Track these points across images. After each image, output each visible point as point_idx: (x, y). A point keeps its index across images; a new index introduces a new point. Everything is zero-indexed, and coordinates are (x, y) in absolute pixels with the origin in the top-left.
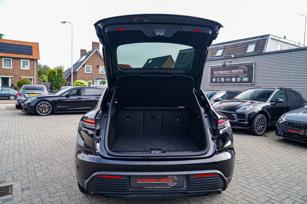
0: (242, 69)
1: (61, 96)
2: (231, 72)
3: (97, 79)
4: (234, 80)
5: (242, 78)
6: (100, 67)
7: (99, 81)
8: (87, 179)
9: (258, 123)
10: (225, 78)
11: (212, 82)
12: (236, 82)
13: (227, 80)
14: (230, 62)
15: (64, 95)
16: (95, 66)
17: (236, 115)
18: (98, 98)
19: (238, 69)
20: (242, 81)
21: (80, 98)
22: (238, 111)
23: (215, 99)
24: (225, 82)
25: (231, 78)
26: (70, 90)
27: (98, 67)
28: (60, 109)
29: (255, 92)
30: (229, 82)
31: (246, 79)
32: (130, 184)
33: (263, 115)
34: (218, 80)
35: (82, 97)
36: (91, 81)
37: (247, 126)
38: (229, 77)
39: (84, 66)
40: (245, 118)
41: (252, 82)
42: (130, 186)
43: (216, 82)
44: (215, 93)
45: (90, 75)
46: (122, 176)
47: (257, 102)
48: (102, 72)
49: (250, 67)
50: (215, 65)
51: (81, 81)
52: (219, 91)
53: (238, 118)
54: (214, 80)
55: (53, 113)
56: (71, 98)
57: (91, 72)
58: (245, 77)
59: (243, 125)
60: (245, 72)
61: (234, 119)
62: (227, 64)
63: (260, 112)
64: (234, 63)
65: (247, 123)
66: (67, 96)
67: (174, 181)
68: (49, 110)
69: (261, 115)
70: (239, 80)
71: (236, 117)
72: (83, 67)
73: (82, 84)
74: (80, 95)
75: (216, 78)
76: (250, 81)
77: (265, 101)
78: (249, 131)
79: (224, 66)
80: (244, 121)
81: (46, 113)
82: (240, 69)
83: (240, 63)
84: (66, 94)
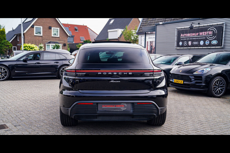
0: (211, 31)
1: (18, 60)
2: (199, 35)
3: (50, 43)
4: (202, 43)
5: (210, 41)
6: (52, 28)
7: (51, 45)
8: (70, 107)
9: (216, 85)
10: (192, 41)
11: (178, 45)
12: (204, 45)
13: (195, 43)
14: (199, 24)
15: (22, 59)
16: (47, 27)
17: (193, 77)
18: (57, 63)
19: (207, 31)
20: (210, 45)
21: (38, 63)
22: (195, 73)
23: (177, 63)
24: (192, 45)
25: (199, 41)
26: (27, 55)
27: (50, 28)
28: (18, 74)
29: (217, 55)
30: (196, 46)
31: (215, 42)
32: (98, 108)
33: (222, 78)
34: (185, 43)
35: (40, 62)
36: (42, 45)
37: (204, 87)
38: (196, 40)
39: (33, 27)
40: (201, 80)
41: (221, 45)
42: (98, 110)
43: (182, 46)
44: (177, 57)
45: (40, 38)
46: (93, 103)
47: (216, 65)
48: (55, 34)
49: (220, 28)
50: (182, 27)
51: (30, 45)
52: (182, 55)
53: (195, 80)
54: (181, 43)
55: (10, 79)
56: (29, 62)
57: (41, 35)
58: (215, 39)
59: (199, 87)
60: (214, 34)
61: (191, 81)
62: (194, 26)
63: (218, 75)
64: (202, 25)
65: (204, 84)
66: (25, 61)
67: (125, 107)
68: (5, 75)
69: (219, 77)
70: (207, 43)
71: (193, 80)
72: (32, 29)
73: (32, 48)
74: (38, 59)
75: (183, 41)
76: (219, 44)
77: (225, 64)
78: (206, 92)
79: (191, 28)
80: (201, 83)
81: (2, 78)
82: (209, 31)
83: (209, 25)
84: (24, 58)
